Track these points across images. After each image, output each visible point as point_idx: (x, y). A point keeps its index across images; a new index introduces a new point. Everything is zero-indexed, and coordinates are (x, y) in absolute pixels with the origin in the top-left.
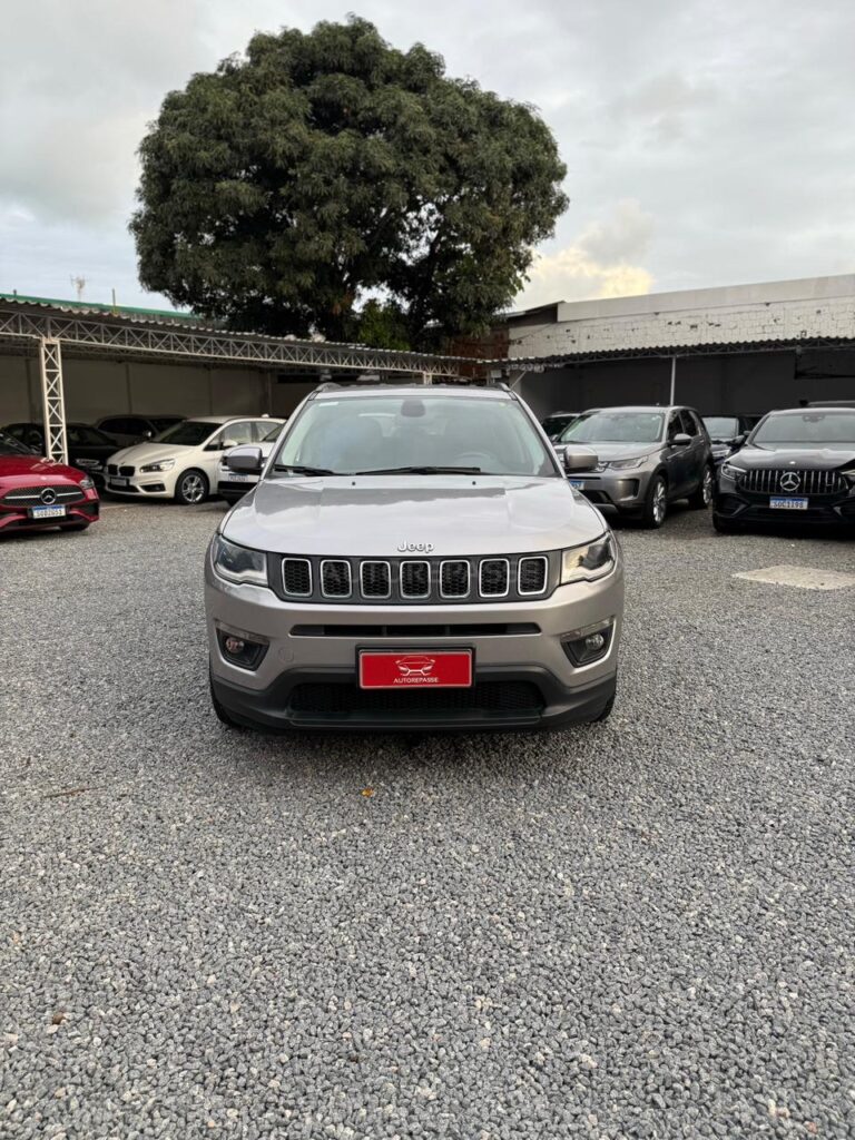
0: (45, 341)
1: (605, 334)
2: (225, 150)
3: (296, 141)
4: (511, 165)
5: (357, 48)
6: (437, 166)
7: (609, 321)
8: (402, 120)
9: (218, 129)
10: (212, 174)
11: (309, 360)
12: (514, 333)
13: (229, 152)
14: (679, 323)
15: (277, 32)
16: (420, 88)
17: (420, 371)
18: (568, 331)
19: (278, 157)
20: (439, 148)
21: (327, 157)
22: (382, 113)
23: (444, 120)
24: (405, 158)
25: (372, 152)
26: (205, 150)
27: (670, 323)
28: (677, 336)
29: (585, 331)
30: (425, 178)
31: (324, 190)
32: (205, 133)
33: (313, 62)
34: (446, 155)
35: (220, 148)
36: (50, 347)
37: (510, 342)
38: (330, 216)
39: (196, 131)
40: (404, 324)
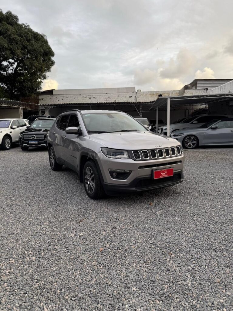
1: (67, 99)
4: (43, 51)
6: (20, 48)
7: (68, 95)
8: (9, 33)
12: (40, 97)
14: (86, 97)
16: (12, 24)
18: (56, 97)
20: (21, 43)
22: (2, 30)
23: (22, 35)
24: (10, 44)
27: (84, 97)
28: (86, 100)
29: (61, 98)
30: (17, 51)
34: (23, 45)
37: (39, 100)
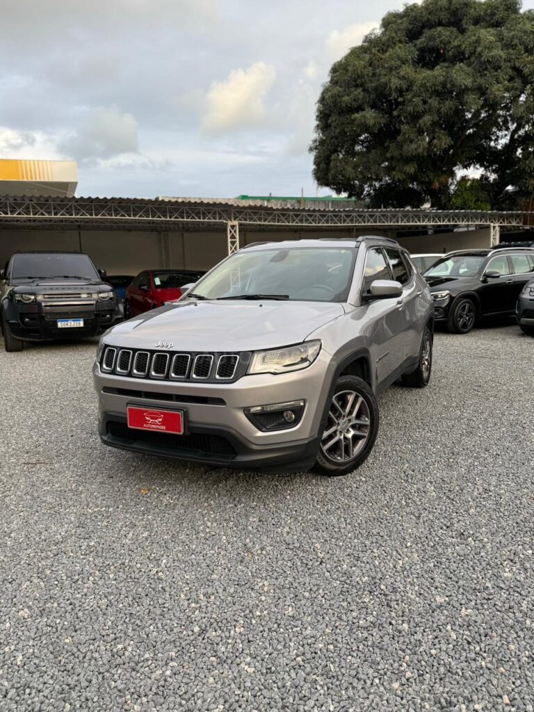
0: (230, 223)
2: (359, 93)
3: (405, 78)
5: (452, 7)
8: (479, 49)
9: (355, 81)
10: (351, 110)
11: (398, 222)
13: (362, 93)
15: (401, 9)
16: (500, 24)
17: (488, 223)
19: (393, 91)
20: (509, 64)
21: (423, 85)
22: (466, 47)
23: (514, 43)
24: (481, 76)
25: (455, 76)
26: (348, 95)
31: (421, 108)
32: (348, 85)
33: (423, 24)
34: (514, 68)
35: (356, 93)
36: (233, 227)
38: (425, 124)
39: (343, 84)
40: (487, 191)
